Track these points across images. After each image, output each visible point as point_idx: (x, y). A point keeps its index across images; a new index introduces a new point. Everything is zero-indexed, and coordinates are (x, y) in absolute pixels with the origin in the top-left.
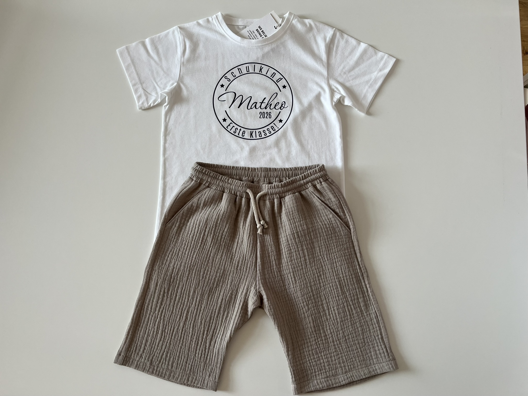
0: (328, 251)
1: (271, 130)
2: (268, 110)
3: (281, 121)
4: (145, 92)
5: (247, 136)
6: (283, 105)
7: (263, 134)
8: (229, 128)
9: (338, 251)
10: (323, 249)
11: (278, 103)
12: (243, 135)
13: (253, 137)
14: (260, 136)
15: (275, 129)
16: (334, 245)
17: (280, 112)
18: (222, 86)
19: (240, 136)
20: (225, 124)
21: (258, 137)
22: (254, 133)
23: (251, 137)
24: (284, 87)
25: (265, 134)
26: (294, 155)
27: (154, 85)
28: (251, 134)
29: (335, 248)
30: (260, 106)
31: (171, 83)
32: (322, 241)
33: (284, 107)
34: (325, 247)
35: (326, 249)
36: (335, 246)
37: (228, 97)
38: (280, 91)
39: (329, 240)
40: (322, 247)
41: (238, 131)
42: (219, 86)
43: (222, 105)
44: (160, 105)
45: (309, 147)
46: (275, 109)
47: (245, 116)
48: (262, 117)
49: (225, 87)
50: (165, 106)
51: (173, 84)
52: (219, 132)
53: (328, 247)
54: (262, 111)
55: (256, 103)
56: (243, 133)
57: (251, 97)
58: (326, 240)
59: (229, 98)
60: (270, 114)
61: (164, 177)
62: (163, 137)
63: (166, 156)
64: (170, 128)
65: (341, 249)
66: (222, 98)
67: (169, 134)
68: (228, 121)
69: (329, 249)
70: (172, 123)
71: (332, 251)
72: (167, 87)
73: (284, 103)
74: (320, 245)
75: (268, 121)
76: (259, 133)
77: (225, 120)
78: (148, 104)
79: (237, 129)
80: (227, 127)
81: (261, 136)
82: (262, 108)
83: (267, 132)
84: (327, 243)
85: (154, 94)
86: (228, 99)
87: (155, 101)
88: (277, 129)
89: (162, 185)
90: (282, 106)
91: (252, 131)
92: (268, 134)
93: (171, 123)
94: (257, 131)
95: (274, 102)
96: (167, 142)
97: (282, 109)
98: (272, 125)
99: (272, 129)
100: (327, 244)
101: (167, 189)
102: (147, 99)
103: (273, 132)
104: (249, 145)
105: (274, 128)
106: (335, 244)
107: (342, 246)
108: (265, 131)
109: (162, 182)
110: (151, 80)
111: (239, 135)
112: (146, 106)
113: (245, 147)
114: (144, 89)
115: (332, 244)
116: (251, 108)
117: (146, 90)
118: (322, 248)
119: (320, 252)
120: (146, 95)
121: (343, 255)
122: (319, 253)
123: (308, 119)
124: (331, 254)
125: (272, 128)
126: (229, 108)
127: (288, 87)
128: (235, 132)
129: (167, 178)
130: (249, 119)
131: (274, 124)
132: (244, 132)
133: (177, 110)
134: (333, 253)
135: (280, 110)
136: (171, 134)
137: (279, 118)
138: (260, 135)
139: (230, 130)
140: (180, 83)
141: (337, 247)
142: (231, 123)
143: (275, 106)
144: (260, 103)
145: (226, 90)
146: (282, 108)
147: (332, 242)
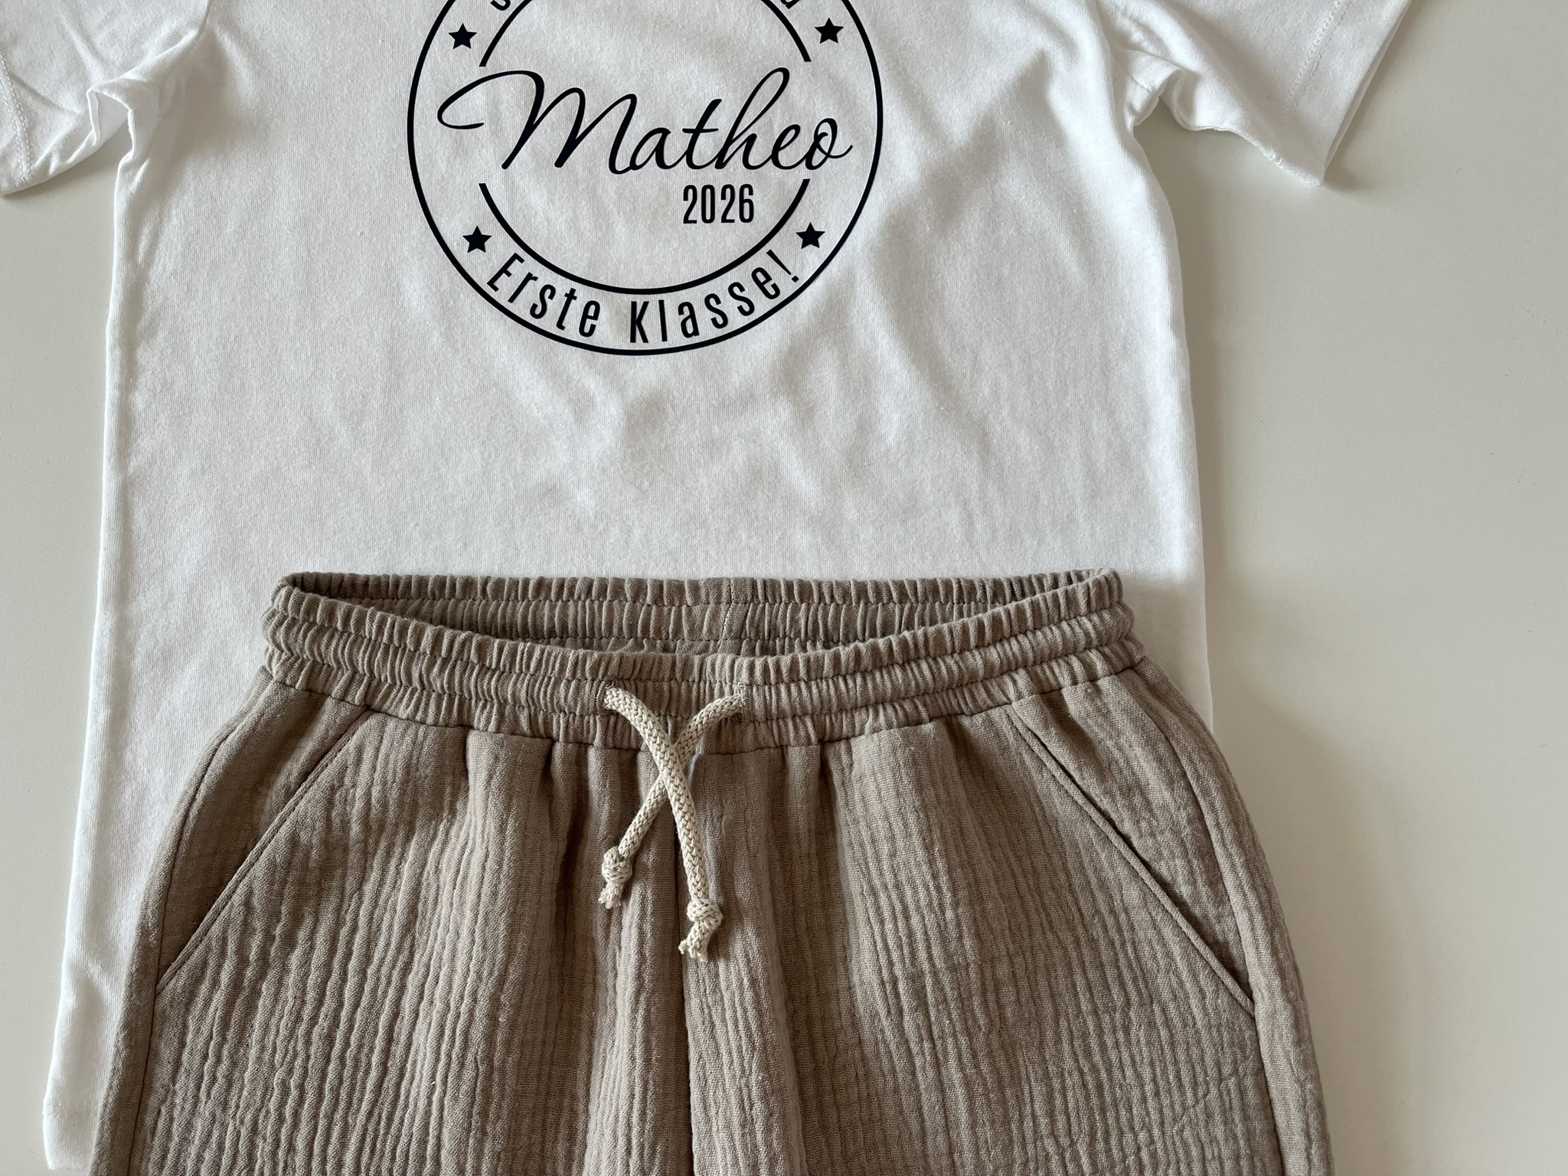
0: (1103, 1111)
1: (752, 292)
2: (735, 174)
3: (810, 237)
4: (23, 91)
5: (610, 330)
6: (825, 143)
7: (704, 317)
8: (507, 286)
9: (1162, 1124)
10: (1070, 1094)
11: (792, 132)
12: (587, 329)
13: (645, 340)
14: (690, 330)
15: (774, 286)
16: (1138, 1076)
17: (806, 183)
18: (462, 37)
19: (572, 331)
20: (481, 264)
21: (676, 338)
22: (653, 312)
23: (633, 340)
24: (829, 32)
25: (720, 321)
26: (891, 440)
27: (73, 48)
28: (636, 322)
29: (1144, 1099)
30: (689, 153)
31: (165, 30)
32: (1066, 1046)
33: (828, 155)
34: (1084, 1085)
35: (1087, 1097)
36: (1149, 1088)
37: (494, 103)
38: (807, 58)
39: (1109, 1041)
40: (1063, 1081)
41: (555, 306)
42: (444, 37)
43: (460, 150)
44: (98, 163)
45: (985, 390)
46: (777, 164)
47: (600, 214)
48: (699, 219)
49: (479, 45)
50: (127, 168)
51: (175, 37)
52: (447, 313)
53: (1099, 1087)
54: (699, 179)
55: (665, 132)
56: (585, 316)
57: (633, 98)
58: (1093, 1042)
59: (502, 107)
60: (746, 196)
61: (123, 592)
62: (118, 352)
63: (134, 464)
64: (160, 299)
65: (1185, 1109)
66: (457, 113)
67: (151, 331)
68: (500, 247)
69: (1108, 1099)
70: (170, 267)
71: (1123, 1112)
72: (142, 55)
73: (826, 128)
74: (1052, 1069)
75: (733, 238)
76: (681, 312)
77: (477, 241)
78: (32, 158)
79: (548, 292)
80: (491, 283)
81: (696, 332)
82: (695, 162)
83: (730, 306)
84: (1097, 1058)
85: (68, 101)
86: (496, 116)
87: (70, 142)
88: (787, 288)
89: (107, 641)
90: (816, 145)
91: (640, 300)
92: (737, 321)
93: (165, 263)
94: (672, 301)
95: (770, 124)
96: (142, 380)
97: (815, 162)
98: (760, 260)
99: (761, 286)
100: (1094, 1069)
101: (138, 662)
102: (30, 135)
103: (762, 305)
104: (622, 390)
105: (768, 278)
106: (1147, 1075)
107: (1189, 1094)
108: (718, 302)
109: (109, 624)
110: (57, 20)
111: (560, 325)
112: (21, 170)
113: (598, 399)
114: (19, 73)
115: (1129, 1072)
116: (633, 166)
117: (29, 83)
118: (1064, 1090)
119: (1051, 1114)
120: (23, 110)
121: (1195, 1152)
122: (1043, 1121)
123: (972, 225)
124: (1121, 1133)
125: (761, 278)
126: (506, 165)
127: (849, 34)
128: (538, 311)
129: (141, 598)
130: (620, 229)
131: (770, 253)
132: (592, 308)
133: (201, 187)
134: (1132, 1128)
135: (803, 172)
136: (161, 335)
137: (799, 222)
138: (689, 323)
139: (511, 300)
140: (217, 31)
141: (1157, 1094)
142: (516, 257)
143: (777, 148)
144: (685, 131)
145: (483, 63)
146: (818, 157)
147: (1125, 1056)
